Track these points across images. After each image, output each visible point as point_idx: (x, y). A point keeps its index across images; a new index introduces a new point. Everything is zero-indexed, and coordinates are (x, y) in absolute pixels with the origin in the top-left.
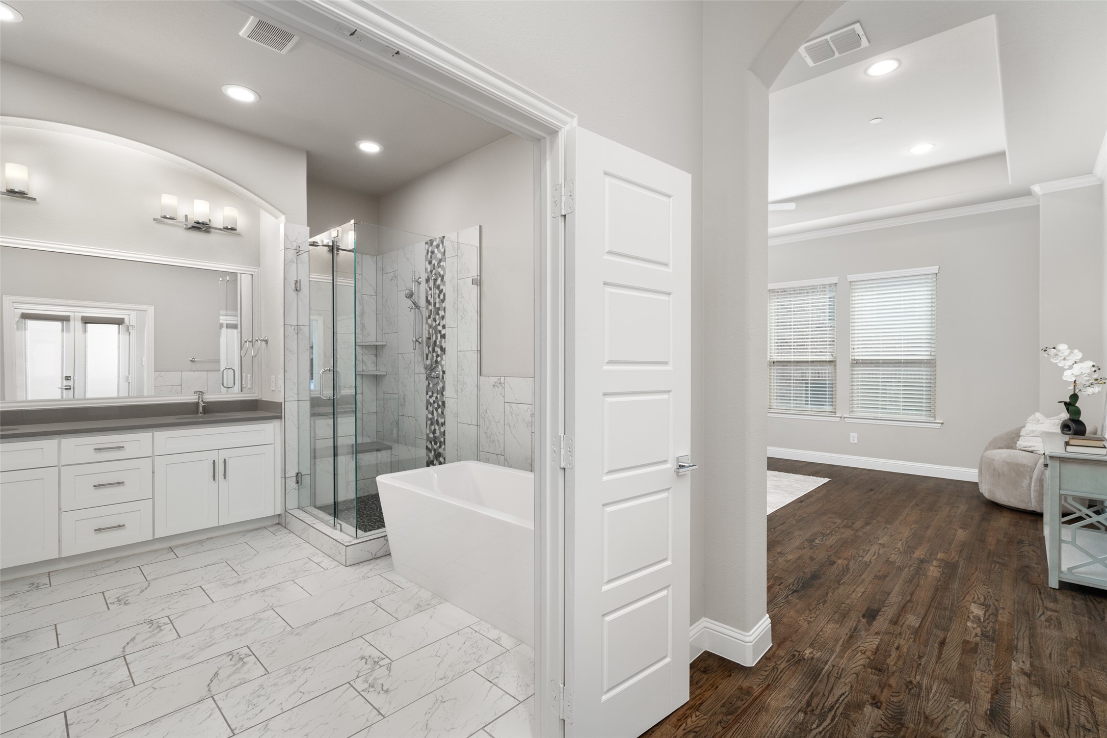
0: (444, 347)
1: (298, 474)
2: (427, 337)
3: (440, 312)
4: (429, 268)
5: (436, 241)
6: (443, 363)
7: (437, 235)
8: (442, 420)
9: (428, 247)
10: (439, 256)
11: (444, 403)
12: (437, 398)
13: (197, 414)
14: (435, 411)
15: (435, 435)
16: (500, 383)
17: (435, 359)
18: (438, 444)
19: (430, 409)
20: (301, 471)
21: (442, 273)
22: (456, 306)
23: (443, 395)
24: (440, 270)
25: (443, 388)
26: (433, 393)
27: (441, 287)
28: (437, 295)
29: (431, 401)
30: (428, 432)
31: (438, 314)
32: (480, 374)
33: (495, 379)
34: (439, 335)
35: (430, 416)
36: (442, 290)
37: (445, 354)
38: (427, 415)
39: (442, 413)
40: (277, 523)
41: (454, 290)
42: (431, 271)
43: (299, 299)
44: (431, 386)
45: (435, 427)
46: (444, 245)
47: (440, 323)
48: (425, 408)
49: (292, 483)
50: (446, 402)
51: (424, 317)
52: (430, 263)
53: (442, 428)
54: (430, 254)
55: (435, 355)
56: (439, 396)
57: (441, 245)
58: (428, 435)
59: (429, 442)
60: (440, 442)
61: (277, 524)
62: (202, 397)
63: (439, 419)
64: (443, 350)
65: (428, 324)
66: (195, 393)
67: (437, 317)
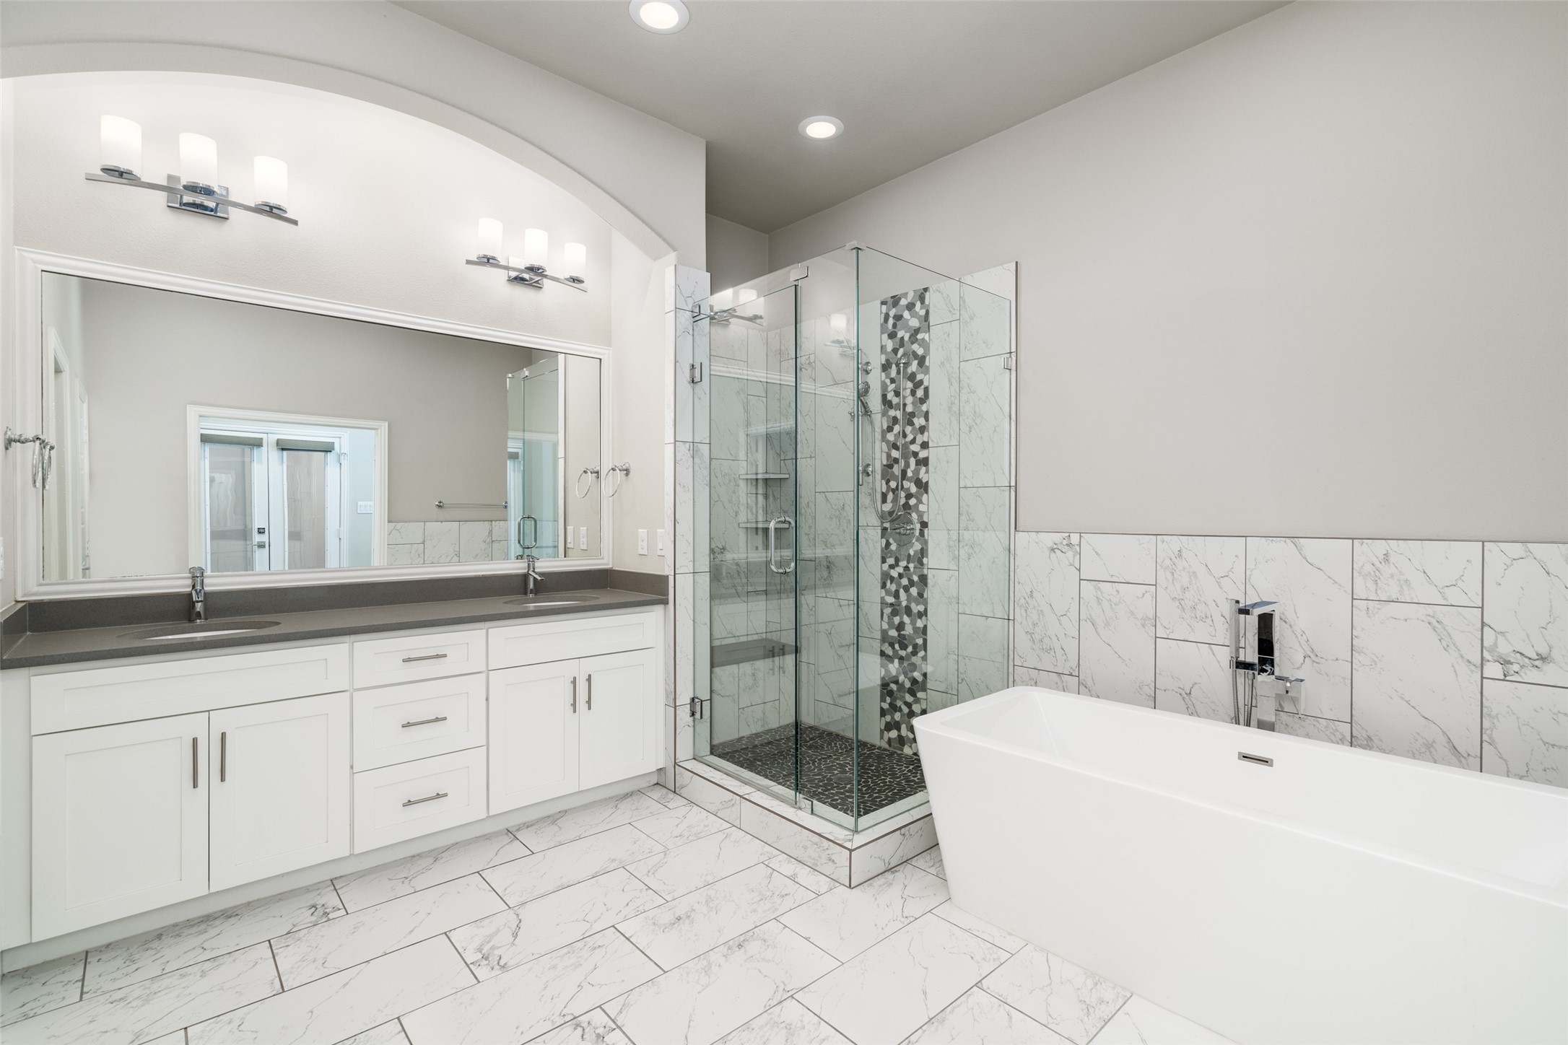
0: (924, 481)
1: (693, 700)
2: (885, 463)
3: (915, 420)
4: (890, 345)
5: (906, 298)
6: (922, 508)
7: (907, 287)
8: (921, 608)
9: (889, 310)
10: (914, 323)
11: (923, 579)
12: (906, 568)
13: (526, 593)
14: (902, 591)
15: (902, 632)
16: (1069, 545)
17: (903, 501)
18: (910, 649)
19: (893, 587)
20: (698, 695)
21: (920, 352)
22: (955, 408)
23: (922, 564)
24: (915, 347)
25: (923, 552)
26: (897, 560)
27: (919, 377)
28: (909, 391)
29: (894, 573)
30: (885, 626)
31: (911, 423)
32: (1016, 528)
33: (1057, 537)
34: (912, 461)
35: (891, 600)
36: (921, 382)
37: (927, 492)
38: (882, 598)
39: (921, 595)
40: (656, 782)
41: (949, 381)
42: (895, 351)
43: (696, 398)
44: (893, 547)
45: (901, 618)
46: (927, 302)
47: (915, 438)
48: (879, 585)
49: (684, 713)
50: (930, 577)
51: (878, 430)
52: (892, 336)
53: (919, 620)
54: (891, 321)
55: (903, 494)
56: (911, 566)
57: (918, 304)
58: (884, 633)
59: (887, 645)
60: (915, 646)
61: (655, 784)
62: (534, 565)
63: (913, 606)
64: (923, 486)
65: (888, 442)
66: (517, 559)
67: (909, 429)
